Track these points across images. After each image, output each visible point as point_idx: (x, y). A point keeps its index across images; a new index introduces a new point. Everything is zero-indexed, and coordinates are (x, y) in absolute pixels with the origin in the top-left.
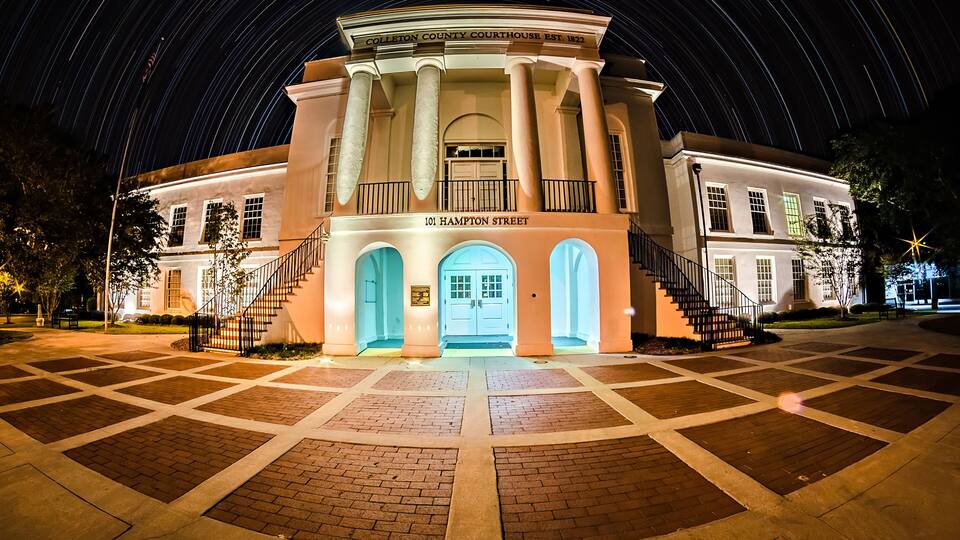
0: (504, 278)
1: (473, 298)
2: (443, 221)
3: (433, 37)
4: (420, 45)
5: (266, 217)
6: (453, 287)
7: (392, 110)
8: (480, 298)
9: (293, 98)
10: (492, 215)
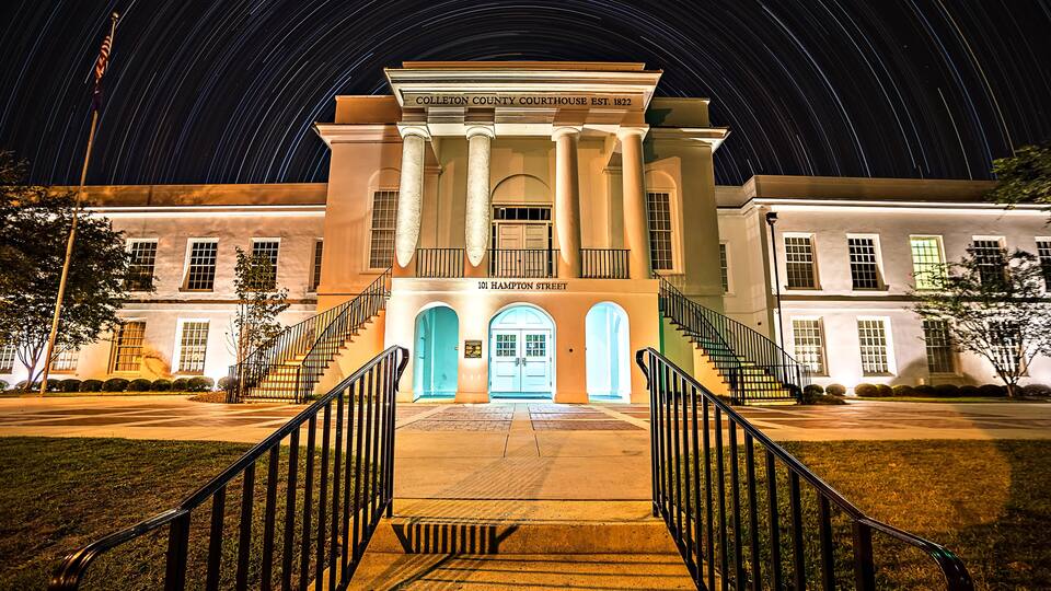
0: (547, 338)
1: (518, 355)
2: (494, 286)
3: (483, 101)
4: (471, 111)
5: (283, 265)
6: (500, 345)
7: (440, 167)
8: (524, 355)
9: (327, 140)
10: (536, 281)
